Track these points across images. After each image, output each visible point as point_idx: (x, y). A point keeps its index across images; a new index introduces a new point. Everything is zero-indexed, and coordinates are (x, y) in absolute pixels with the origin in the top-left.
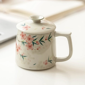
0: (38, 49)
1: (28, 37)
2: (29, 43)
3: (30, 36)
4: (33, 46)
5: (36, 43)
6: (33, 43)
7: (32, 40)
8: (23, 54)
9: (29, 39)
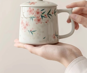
0: (46, 22)
1: (36, 12)
2: (38, 17)
3: (38, 9)
4: (42, 20)
5: (44, 16)
6: (42, 16)
7: (41, 14)
8: (32, 29)
9: (38, 13)
